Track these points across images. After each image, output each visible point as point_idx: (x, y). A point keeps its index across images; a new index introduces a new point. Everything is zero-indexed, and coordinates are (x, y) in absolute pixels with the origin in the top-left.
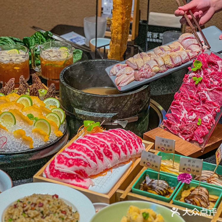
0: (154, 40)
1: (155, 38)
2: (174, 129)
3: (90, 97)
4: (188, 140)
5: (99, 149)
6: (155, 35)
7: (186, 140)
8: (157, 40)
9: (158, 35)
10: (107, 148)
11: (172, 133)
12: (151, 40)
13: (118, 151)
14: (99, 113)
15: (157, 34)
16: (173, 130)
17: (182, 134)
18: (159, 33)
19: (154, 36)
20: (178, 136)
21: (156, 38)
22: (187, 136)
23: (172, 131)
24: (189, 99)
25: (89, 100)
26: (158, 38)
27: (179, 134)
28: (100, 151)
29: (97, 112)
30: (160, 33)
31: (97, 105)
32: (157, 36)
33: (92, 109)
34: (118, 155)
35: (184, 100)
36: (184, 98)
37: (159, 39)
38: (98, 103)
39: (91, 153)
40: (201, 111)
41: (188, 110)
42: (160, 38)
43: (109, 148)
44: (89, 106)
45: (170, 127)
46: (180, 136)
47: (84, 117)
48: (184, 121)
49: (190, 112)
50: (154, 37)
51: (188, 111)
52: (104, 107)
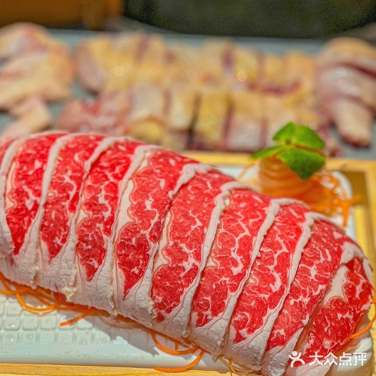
5: (73, 208)
10: (101, 226)
13: (136, 270)
28: (70, 215)
34: (122, 279)
39: (32, 197)
43: (108, 232)
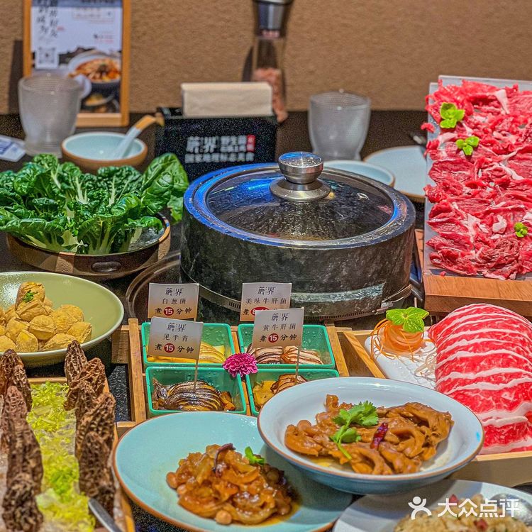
0: (207, 158)
1: (209, 152)
2: (466, 265)
3: (328, 254)
4: (513, 276)
6: (210, 144)
7: (508, 278)
8: (216, 158)
9: (218, 143)
11: (465, 275)
12: (198, 159)
14: (346, 290)
15: (214, 139)
16: (465, 269)
17: (491, 270)
18: (220, 136)
19: (207, 147)
20: (484, 276)
21: (212, 150)
22: (507, 269)
23: (465, 273)
24: (468, 190)
25: (325, 263)
26: (217, 151)
27: (485, 271)
29: (343, 291)
30: (224, 135)
31: (344, 273)
32: (213, 146)
33: (331, 285)
35: (456, 197)
36: (453, 193)
37: (220, 152)
38: (346, 266)
40: (511, 207)
41: (479, 214)
42: (223, 149)
44: (323, 278)
45: (455, 263)
46: (488, 275)
47: (319, 307)
48: (481, 241)
49: (488, 217)
50: (207, 150)
51: (480, 216)
52: (359, 273)
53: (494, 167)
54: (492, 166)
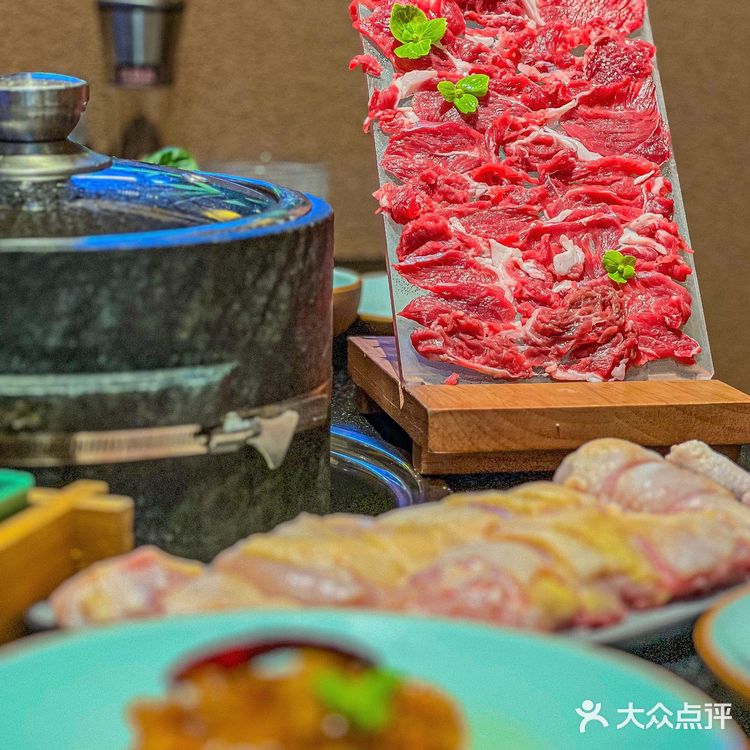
2: (505, 354)
4: (619, 371)
7: (607, 376)
11: (506, 379)
16: (504, 363)
20: (551, 378)
22: (604, 355)
23: (499, 371)
24: (481, 188)
27: (552, 365)
35: (455, 207)
36: (448, 198)
40: (587, 219)
41: (516, 239)
45: (478, 351)
46: (560, 374)
48: (531, 298)
49: (539, 242)
51: (519, 244)
53: (533, 136)
54: (527, 134)
